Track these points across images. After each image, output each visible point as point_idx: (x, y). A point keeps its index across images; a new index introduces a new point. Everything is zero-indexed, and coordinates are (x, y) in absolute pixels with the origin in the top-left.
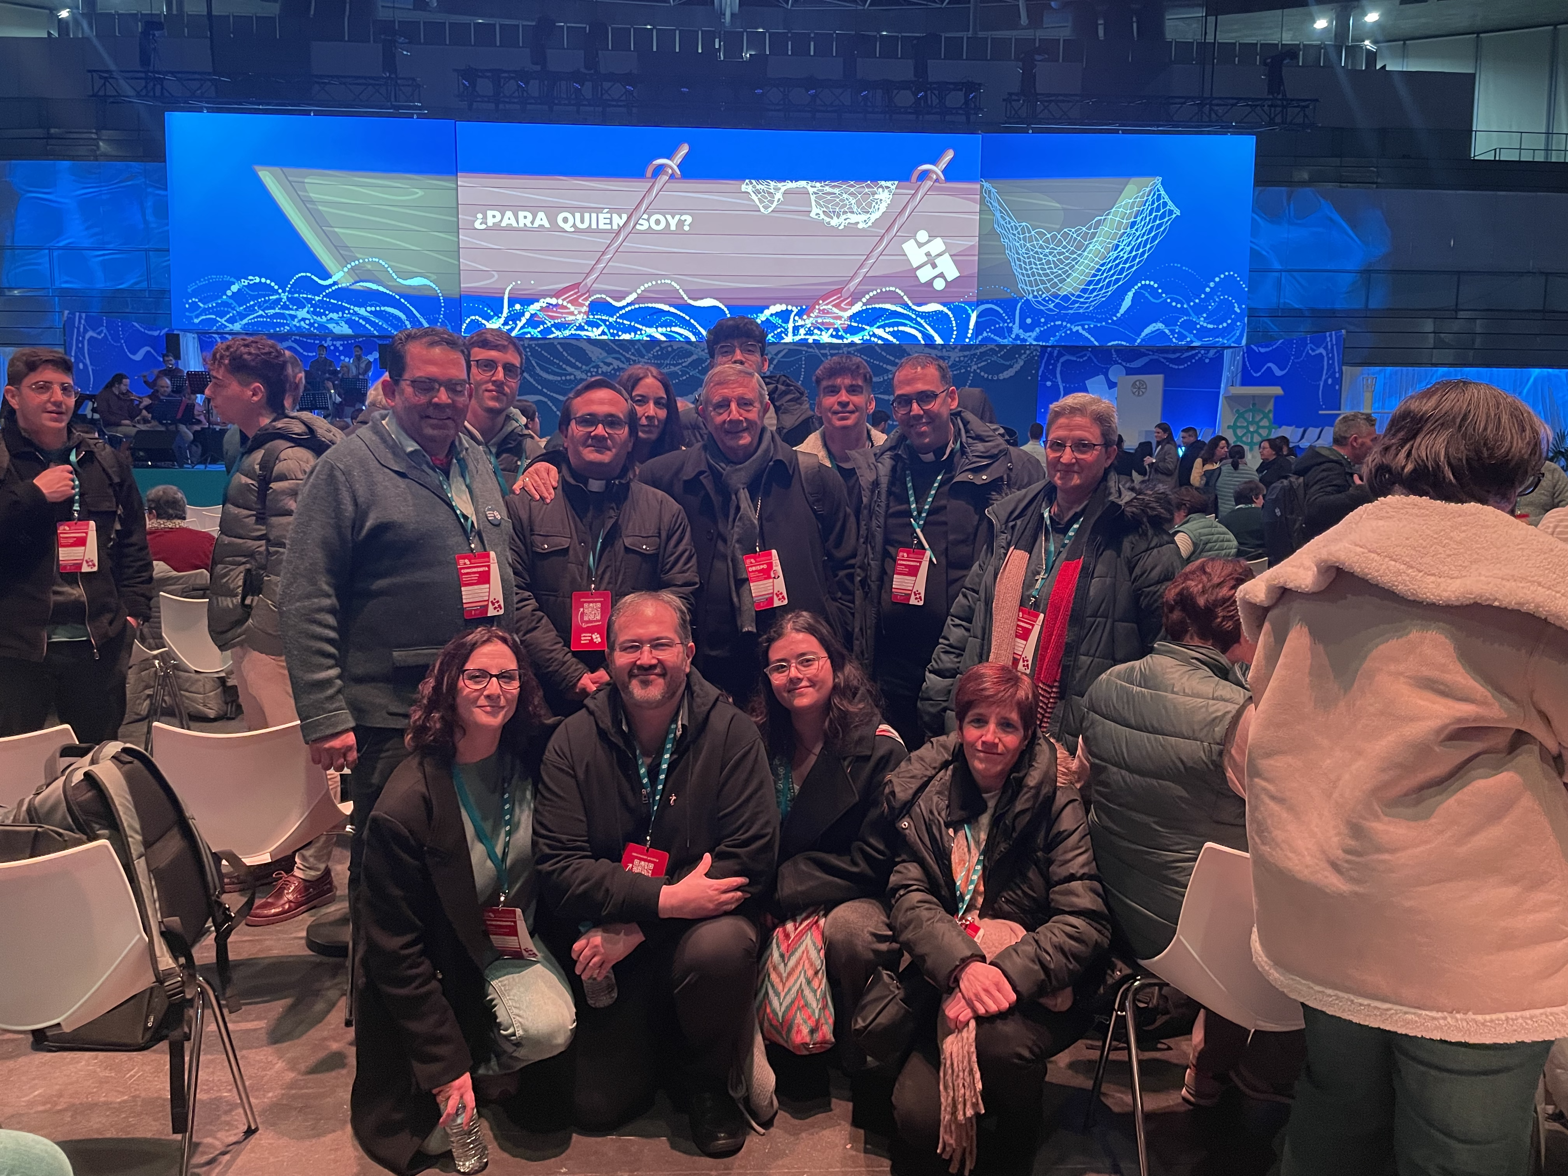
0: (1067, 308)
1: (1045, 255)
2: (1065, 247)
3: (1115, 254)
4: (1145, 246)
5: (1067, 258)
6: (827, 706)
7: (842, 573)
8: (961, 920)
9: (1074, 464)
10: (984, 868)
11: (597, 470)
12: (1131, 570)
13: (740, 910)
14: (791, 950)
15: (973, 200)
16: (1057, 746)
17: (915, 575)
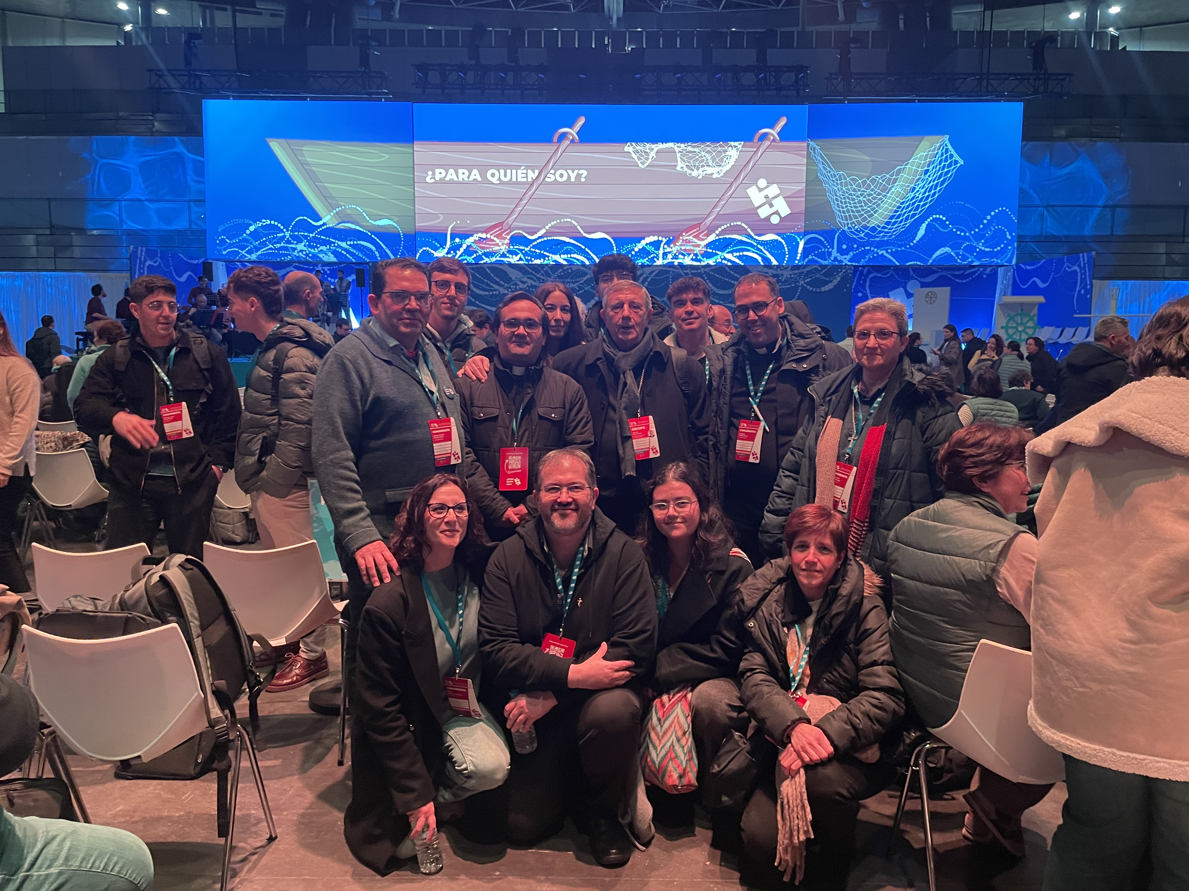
0: (875, 237)
1: (858, 196)
2: (873, 190)
3: (913, 195)
4: (935, 188)
5: (874, 198)
7: (701, 438)
8: (792, 694)
9: (877, 348)
10: (810, 656)
11: (520, 360)
12: (923, 434)
13: (628, 685)
14: (666, 715)
15: (802, 155)
16: (865, 566)
17: (753, 440)
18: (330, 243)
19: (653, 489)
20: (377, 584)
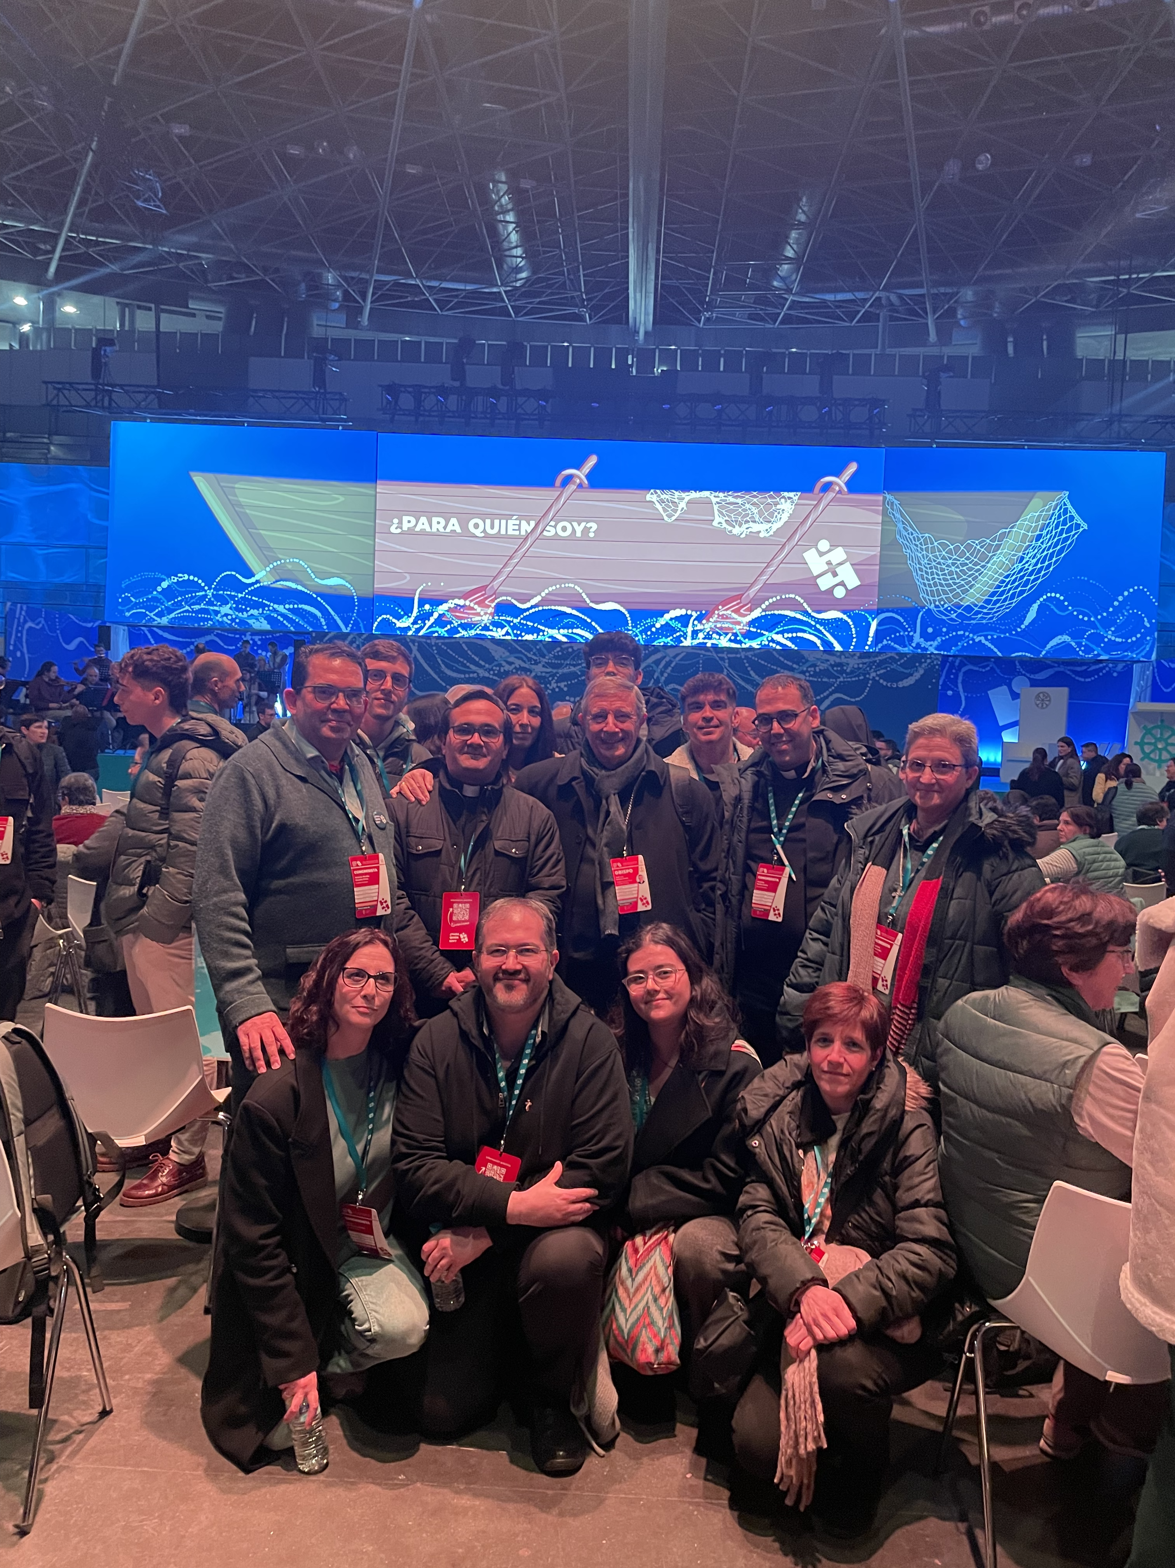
0: (970, 619)
1: (948, 566)
2: (968, 559)
3: (1020, 566)
4: (1051, 559)
5: (970, 569)
6: (684, 1018)
7: (706, 885)
8: (805, 1243)
9: (933, 785)
10: (832, 1191)
11: (472, 776)
12: (991, 894)
13: (588, 1222)
14: (639, 1265)
15: (876, 511)
16: (909, 1069)
17: (775, 891)
18: (264, 606)
19: (627, 958)
20: (263, 1070)
